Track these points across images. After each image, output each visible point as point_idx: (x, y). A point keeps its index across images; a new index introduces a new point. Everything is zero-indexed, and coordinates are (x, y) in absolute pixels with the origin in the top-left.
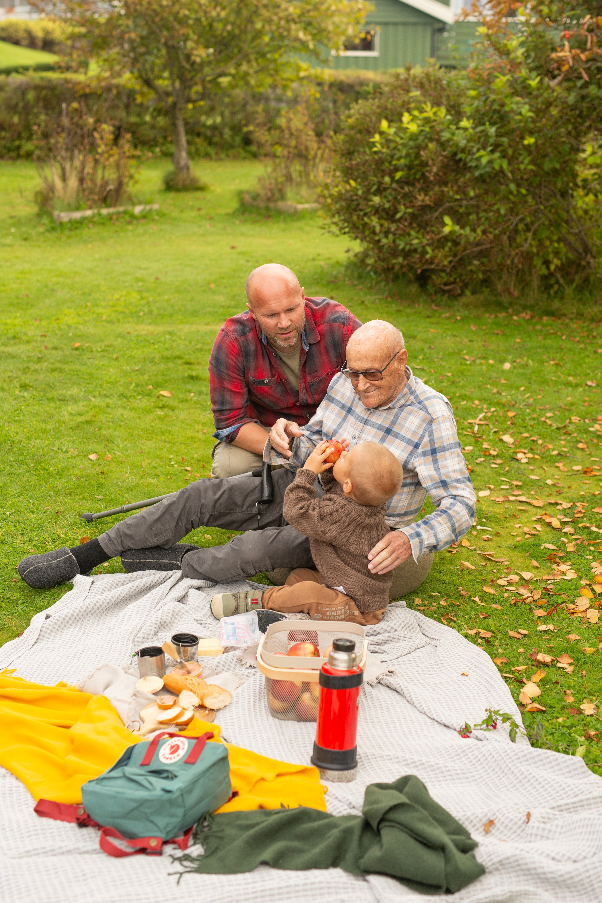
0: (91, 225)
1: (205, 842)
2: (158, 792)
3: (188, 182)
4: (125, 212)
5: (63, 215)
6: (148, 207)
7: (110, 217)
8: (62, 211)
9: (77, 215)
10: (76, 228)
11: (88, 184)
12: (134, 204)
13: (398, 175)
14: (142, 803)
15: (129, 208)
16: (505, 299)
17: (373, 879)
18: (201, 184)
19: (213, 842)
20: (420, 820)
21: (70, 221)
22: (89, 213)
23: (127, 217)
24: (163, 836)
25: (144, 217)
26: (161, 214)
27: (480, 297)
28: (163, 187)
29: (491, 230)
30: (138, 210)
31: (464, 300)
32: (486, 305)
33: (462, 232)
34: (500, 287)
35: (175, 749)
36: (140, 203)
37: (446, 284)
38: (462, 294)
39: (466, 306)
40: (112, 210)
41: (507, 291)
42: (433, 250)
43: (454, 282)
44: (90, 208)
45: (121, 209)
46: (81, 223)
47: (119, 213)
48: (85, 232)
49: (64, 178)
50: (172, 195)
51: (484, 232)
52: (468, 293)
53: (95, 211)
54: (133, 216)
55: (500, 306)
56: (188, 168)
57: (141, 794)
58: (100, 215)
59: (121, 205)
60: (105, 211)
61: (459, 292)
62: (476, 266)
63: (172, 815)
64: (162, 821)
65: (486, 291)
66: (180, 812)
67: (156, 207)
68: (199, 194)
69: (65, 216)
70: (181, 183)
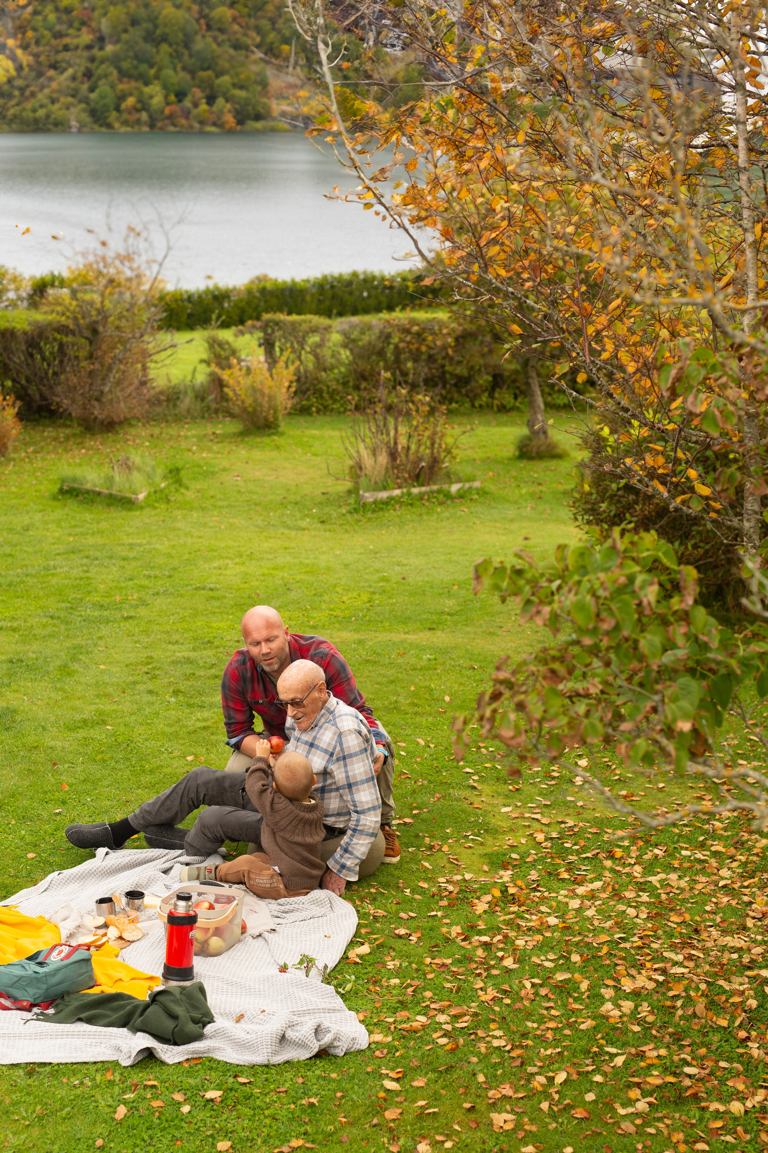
0: (397, 507)
1: (56, 1006)
2: (31, 972)
3: (543, 448)
4: (439, 492)
5: (367, 495)
6: (467, 485)
7: (421, 497)
8: (367, 491)
9: (384, 495)
10: (381, 509)
11: (402, 458)
12: (451, 483)
14: (21, 978)
15: (445, 487)
17: (140, 1034)
18: (558, 451)
19: (61, 1007)
20: (172, 1001)
21: (375, 502)
22: (397, 492)
23: (441, 497)
24: (32, 1000)
25: (461, 496)
26: (483, 493)
28: (517, 453)
30: (454, 488)
35: (61, 952)
36: (459, 481)
40: (423, 489)
44: (399, 487)
45: (435, 487)
46: (387, 503)
47: (432, 492)
48: (391, 514)
49: (374, 452)
50: (522, 464)
53: (405, 490)
54: (448, 496)
56: (545, 433)
57: (23, 973)
58: (409, 494)
59: (435, 484)
60: (415, 491)
63: (38, 988)
64: (32, 991)
66: (44, 987)
67: (477, 484)
68: (552, 464)
69: (369, 497)
70: (534, 450)
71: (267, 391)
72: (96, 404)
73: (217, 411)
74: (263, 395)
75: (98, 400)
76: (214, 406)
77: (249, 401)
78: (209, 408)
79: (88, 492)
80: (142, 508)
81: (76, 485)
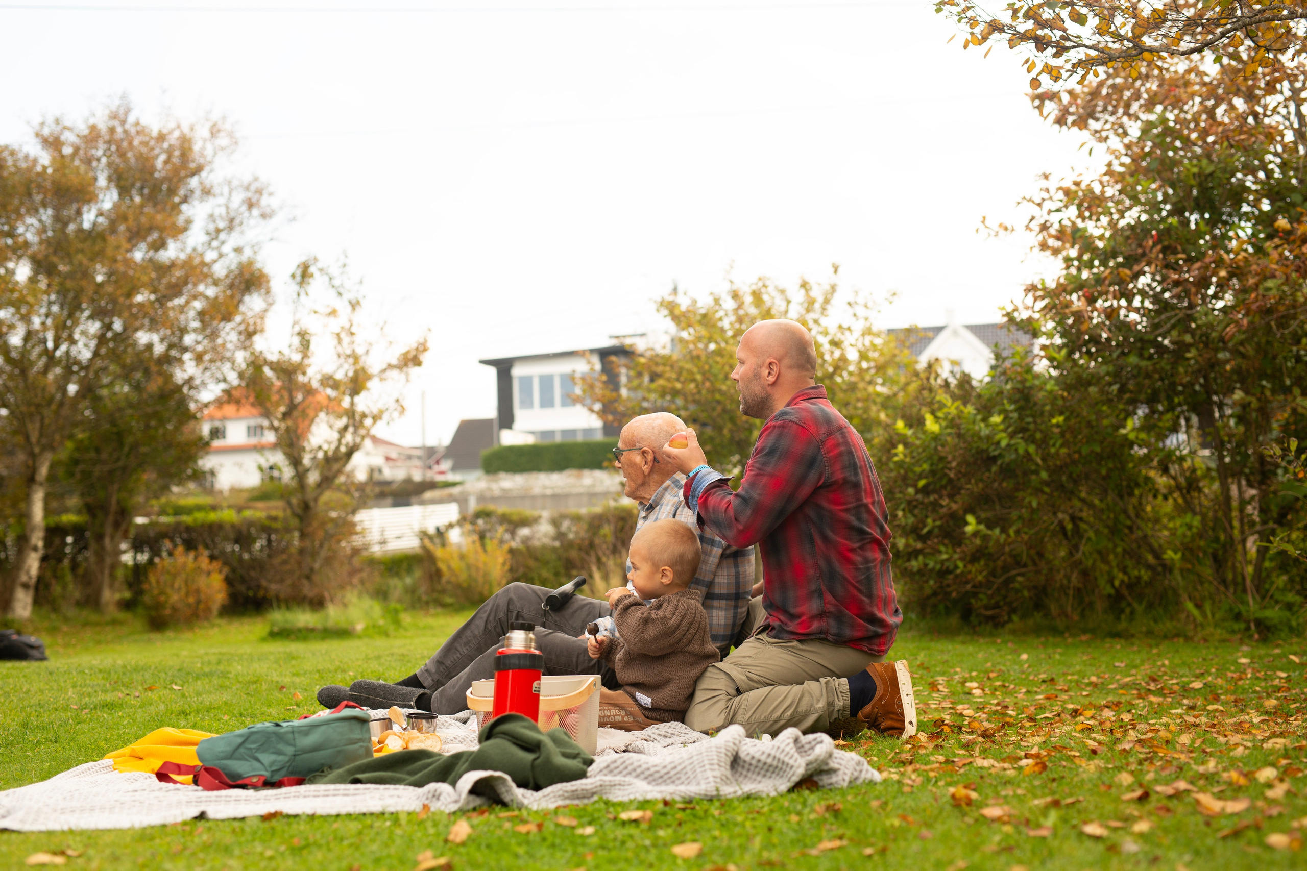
13: (922, 483)
16: (1060, 623)
27: (1030, 622)
29: (1026, 529)
31: (1010, 626)
32: (1037, 631)
33: (989, 532)
34: (1054, 609)
37: (986, 608)
38: (1010, 620)
39: (1014, 632)
41: (1064, 614)
42: (965, 566)
43: (996, 606)
51: (1018, 532)
52: (1015, 618)
55: (1055, 631)
61: (1006, 618)
62: (1020, 583)
63: (279, 753)
64: (268, 759)
65: (1038, 616)
66: (290, 750)
71: (481, 565)
72: (305, 582)
73: (427, 603)
74: (478, 569)
75: (308, 577)
76: (424, 598)
77: (463, 576)
78: (419, 599)
79: (300, 630)
80: (359, 637)
81: (288, 626)
